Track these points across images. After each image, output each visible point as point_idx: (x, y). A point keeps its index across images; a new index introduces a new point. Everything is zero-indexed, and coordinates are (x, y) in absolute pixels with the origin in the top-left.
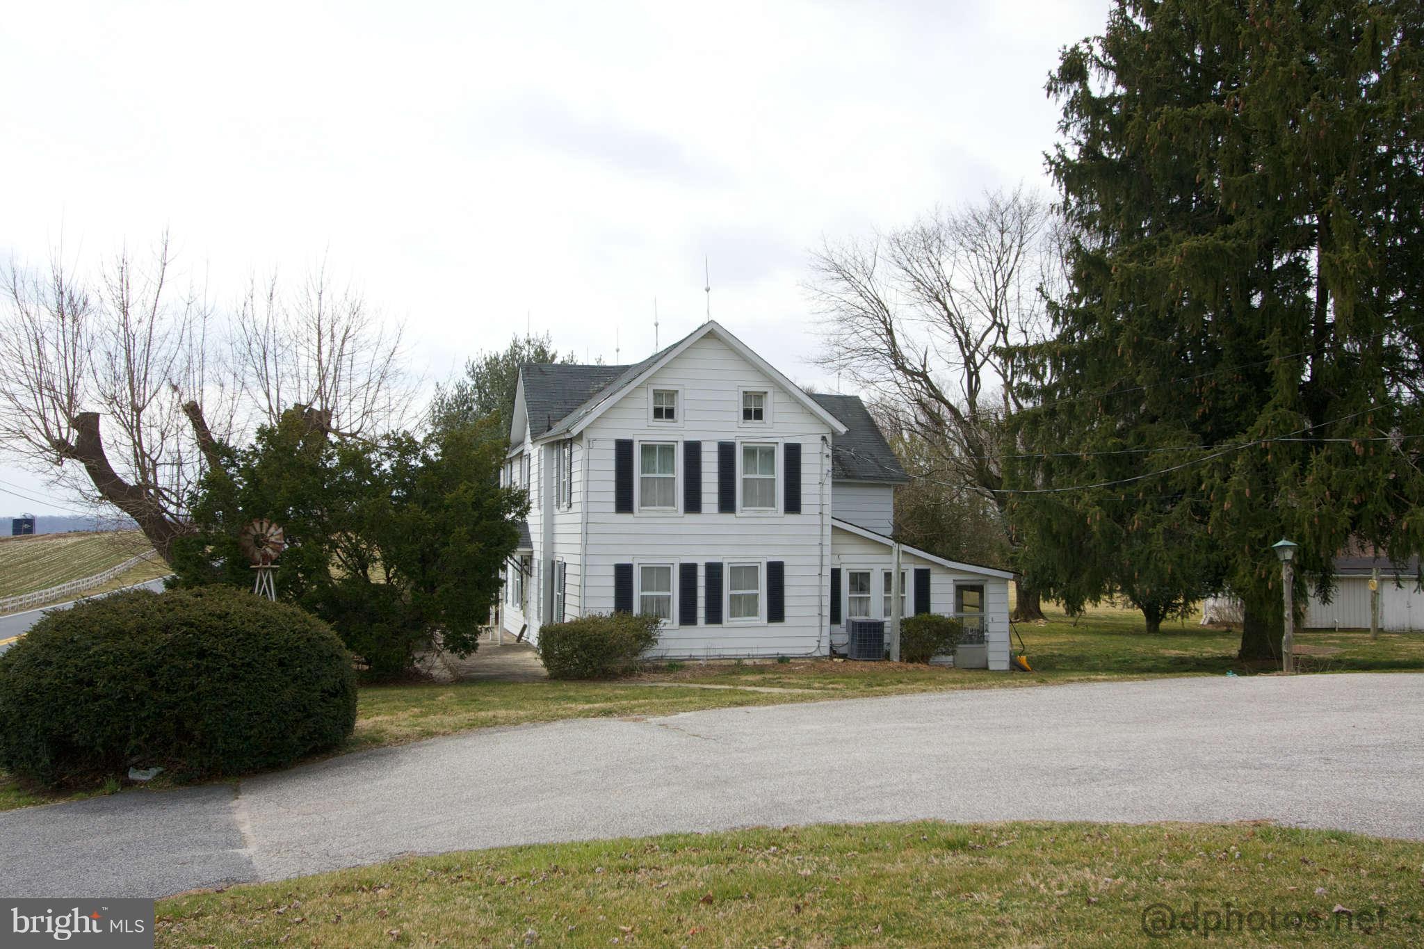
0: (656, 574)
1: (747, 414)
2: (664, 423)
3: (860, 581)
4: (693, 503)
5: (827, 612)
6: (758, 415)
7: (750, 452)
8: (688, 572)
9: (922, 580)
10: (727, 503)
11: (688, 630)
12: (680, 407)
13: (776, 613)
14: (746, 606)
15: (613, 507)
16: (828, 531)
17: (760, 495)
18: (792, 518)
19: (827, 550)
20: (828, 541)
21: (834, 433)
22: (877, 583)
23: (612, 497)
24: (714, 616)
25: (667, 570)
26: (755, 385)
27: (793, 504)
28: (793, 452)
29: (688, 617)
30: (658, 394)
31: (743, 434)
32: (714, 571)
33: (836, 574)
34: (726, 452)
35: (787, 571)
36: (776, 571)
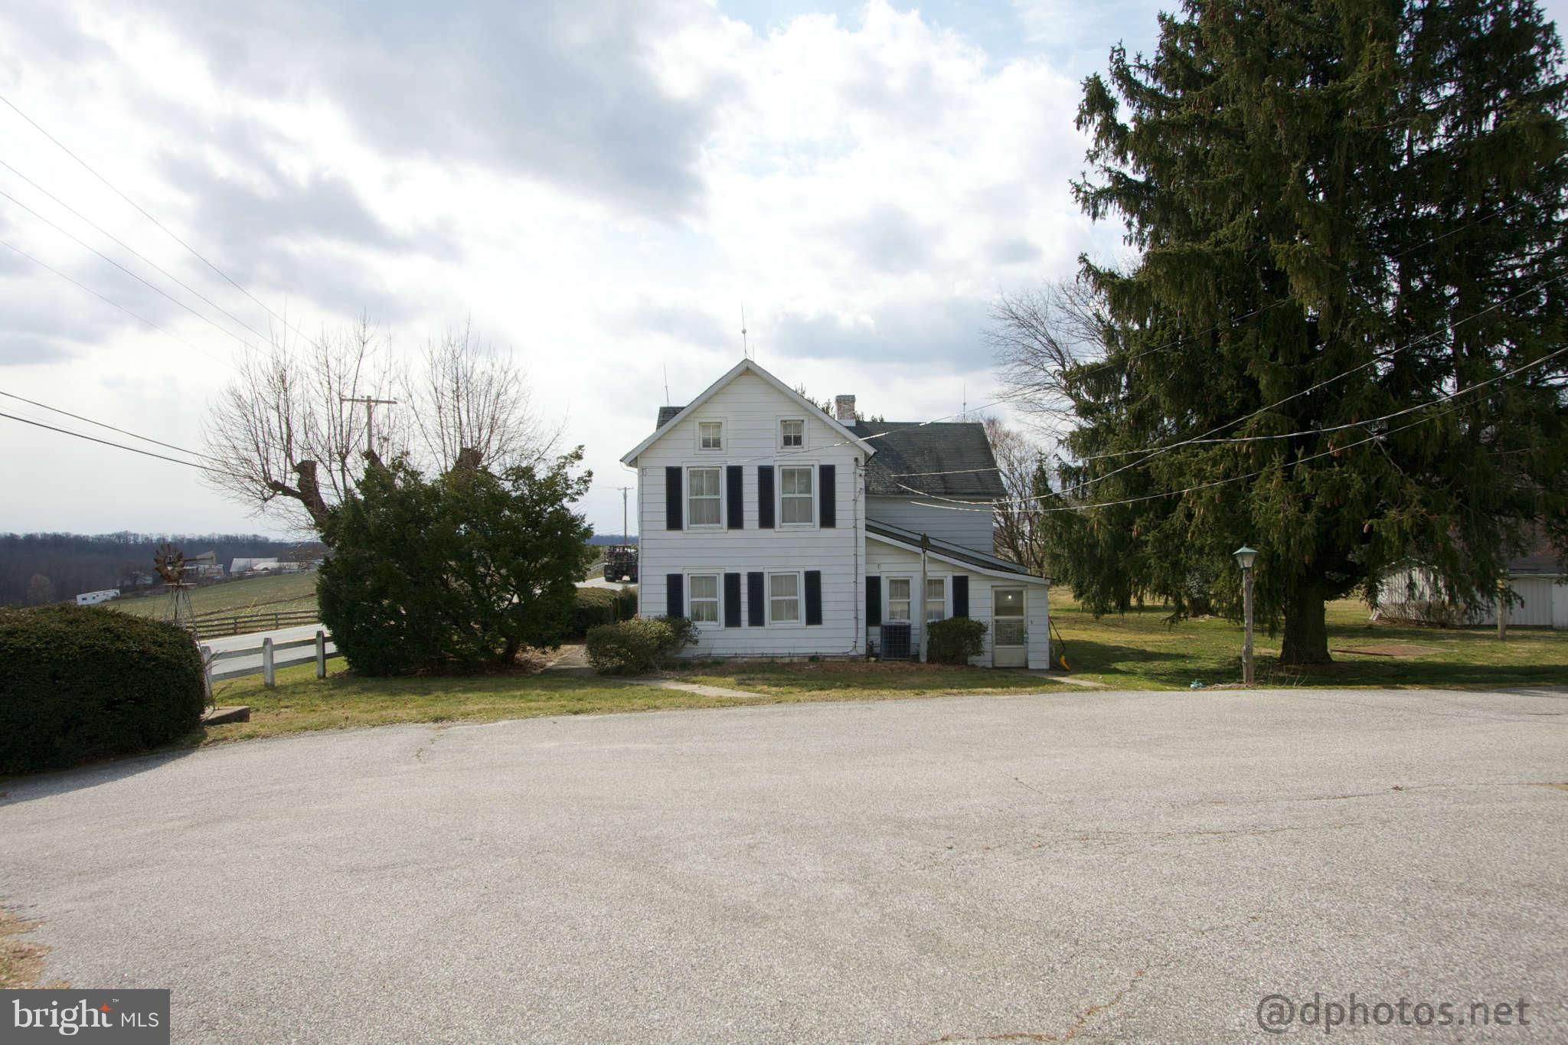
0: (704, 582)
1: (787, 441)
2: (711, 452)
3: (901, 586)
4: (736, 520)
5: (863, 616)
6: (798, 441)
7: (789, 474)
8: (732, 581)
9: (961, 586)
10: (766, 520)
11: (733, 632)
12: (725, 436)
13: (814, 616)
14: (784, 610)
15: (664, 525)
16: (862, 542)
17: (797, 512)
18: (828, 532)
19: (862, 560)
20: (862, 550)
21: (866, 454)
22: (916, 588)
23: (664, 517)
24: (757, 619)
25: (712, 579)
26: (792, 414)
27: (828, 519)
28: (828, 474)
29: (733, 620)
30: (704, 426)
31: (781, 459)
32: (756, 580)
33: (873, 584)
34: (766, 475)
35: (824, 579)
36: (813, 580)
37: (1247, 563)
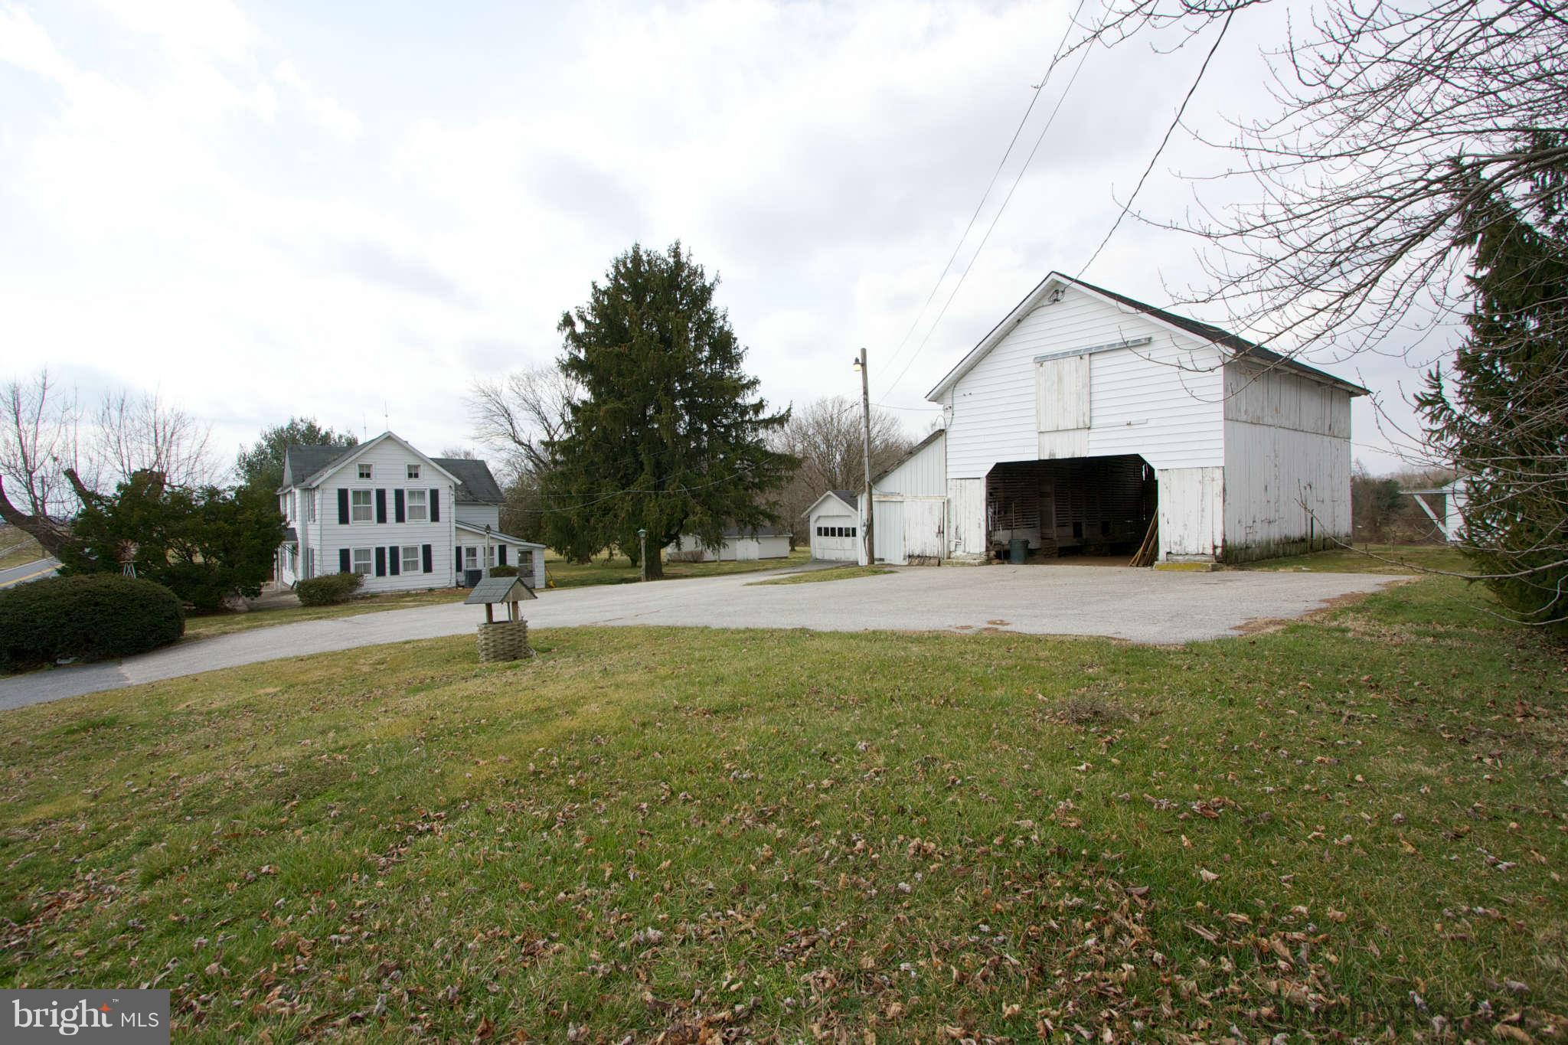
0: (363, 553)
1: (410, 475)
2: (365, 480)
3: (472, 552)
4: (382, 518)
5: (454, 567)
6: (416, 476)
7: (412, 493)
8: (380, 552)
9: (503, 550)
10: (400, 518)
11: (381, 579)
12: (373, 472)
13: (428, 568)
14: (411, 566)
15: (337, 522)
16: (453, 529)
17: (417, 512)
18: (435, 524)
19: (453, 538)
20: (454, 534)
21: (456, 484)
22: (479, 553)
23: (337, 517)
24: (395, 571)
25: (368, 551)
26: (414, 462)
27: (435, 517)
28: (435, 494)
29: (381, 572)
30: (361, 466)
31: (408, 485)
32: (394, 551)
33: (458, 550)
34: (399, 494)
35: (433, 549)
36: (427, 549)
37: (643, 535)
